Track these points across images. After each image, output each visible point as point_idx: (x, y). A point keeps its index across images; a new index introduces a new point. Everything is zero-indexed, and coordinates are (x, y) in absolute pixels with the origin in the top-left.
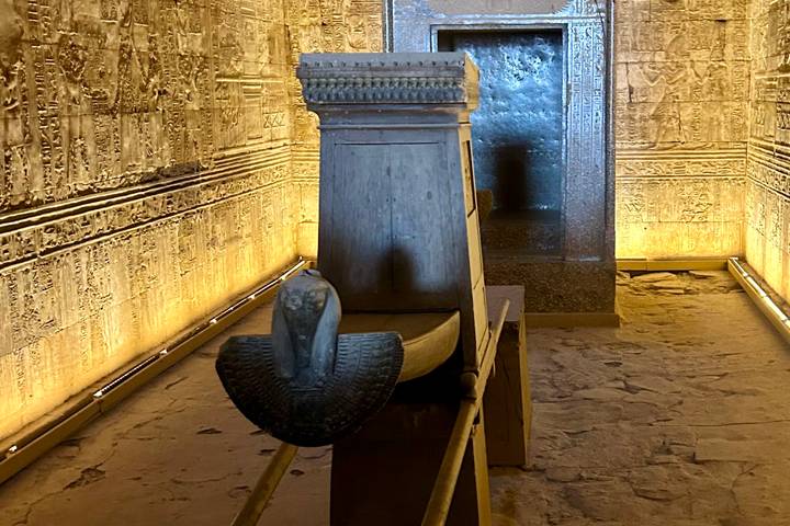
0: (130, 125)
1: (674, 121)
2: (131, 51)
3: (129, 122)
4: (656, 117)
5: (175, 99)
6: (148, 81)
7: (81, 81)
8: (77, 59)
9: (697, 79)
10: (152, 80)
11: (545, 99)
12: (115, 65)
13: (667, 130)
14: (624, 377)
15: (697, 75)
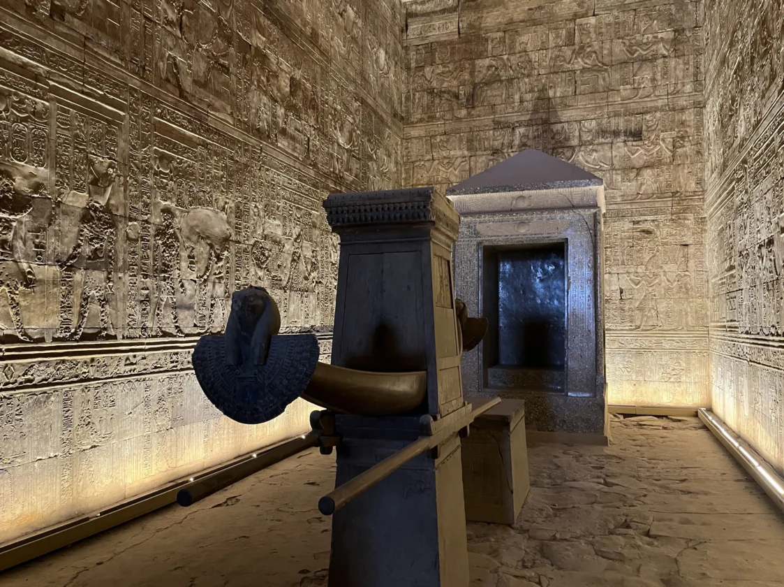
0: (295, 298)
1: (653, 311)
2: (300, 256)
3: (295, 296)
4: (640, 309)
5: (327, 287)
6: (309, 274)
7: (266, 268)
8: (264, 255)
9: (668, 283)
10: (312, 274)
11: (557, 292)
12: (289, 262)
13: (648, 318)
14: (604, 476)
15: (669, 281)
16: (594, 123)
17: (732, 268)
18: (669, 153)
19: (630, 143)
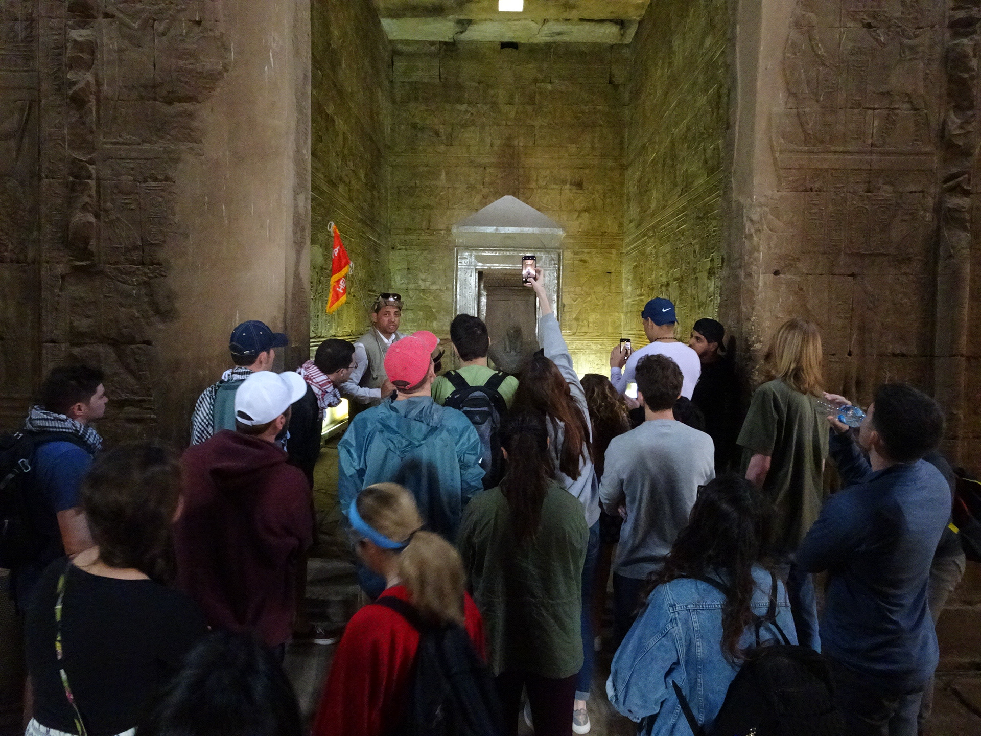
1: (585, 322)
4: (577, 319)
9: (596, 301)
13: (582, 326)
15: (597, 299)
16: (548, 172)
17: (641, 295)
18: (601, 202)
19: (574, 191)
